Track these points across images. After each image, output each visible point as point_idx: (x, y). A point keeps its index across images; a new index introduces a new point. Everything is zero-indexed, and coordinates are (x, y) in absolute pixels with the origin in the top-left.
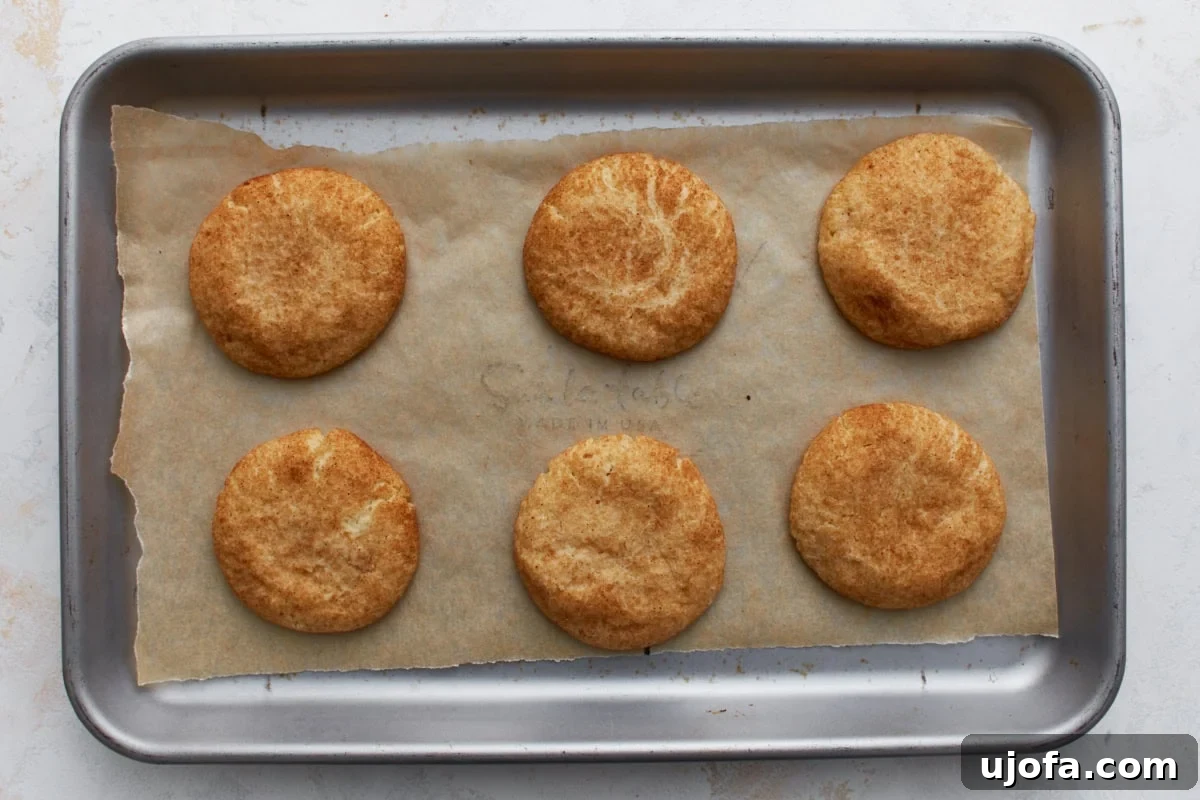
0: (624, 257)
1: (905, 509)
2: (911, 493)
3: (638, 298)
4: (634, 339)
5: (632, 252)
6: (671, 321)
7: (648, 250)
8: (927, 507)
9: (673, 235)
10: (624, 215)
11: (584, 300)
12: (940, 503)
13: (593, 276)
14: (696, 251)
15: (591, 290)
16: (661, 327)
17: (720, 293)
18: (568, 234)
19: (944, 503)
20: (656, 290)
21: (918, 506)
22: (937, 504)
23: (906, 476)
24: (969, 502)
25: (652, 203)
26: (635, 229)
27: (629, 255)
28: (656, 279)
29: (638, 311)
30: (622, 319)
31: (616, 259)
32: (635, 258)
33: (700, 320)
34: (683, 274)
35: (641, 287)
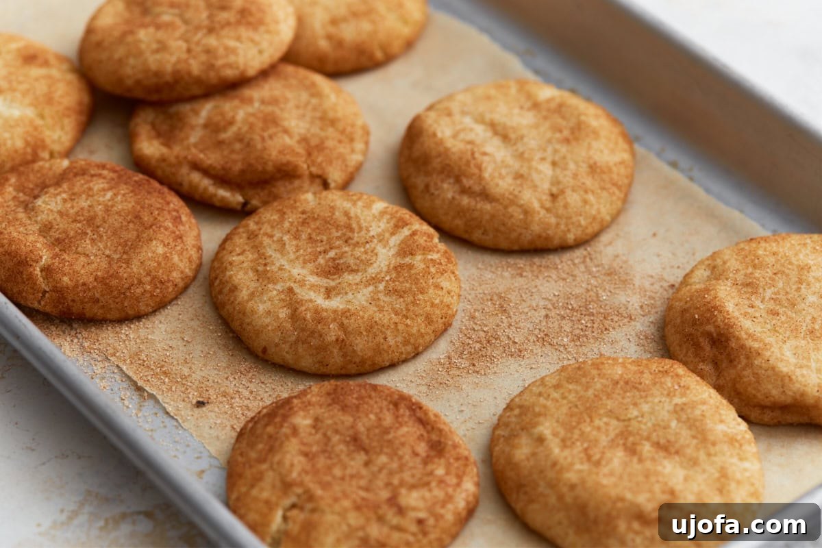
0: (325, 252)
1: (630, 433)
2: (649, 425)
3: (302, 283)
4: (261, 308)
5: (336, 254)
6: (308, 316)
7: (351, 261)
8: (657, 445)
9: (385, 269)
10: (361, 228)
11: (256, 256)
12: (673, 450)
13: (285, 244)
14: (389, 292)
15: (270, 252)
16: (294, 316)
17: (375, 336)
18: (300, 210)
19: (677, 452)
20: (323, 290)
21: (648, 439)
22: (666, 448)
23: (657, 408)
24: (704, 471)
25: (395, 240)
26: (358, 243)
27: (332, 254)
28: (333, 284)
29: (291, 290)
30: (270, 286)
31: (319, 249)
32: (334, 259)
33: (334, 338)
34: (359, 296)
35: (313, 279)
